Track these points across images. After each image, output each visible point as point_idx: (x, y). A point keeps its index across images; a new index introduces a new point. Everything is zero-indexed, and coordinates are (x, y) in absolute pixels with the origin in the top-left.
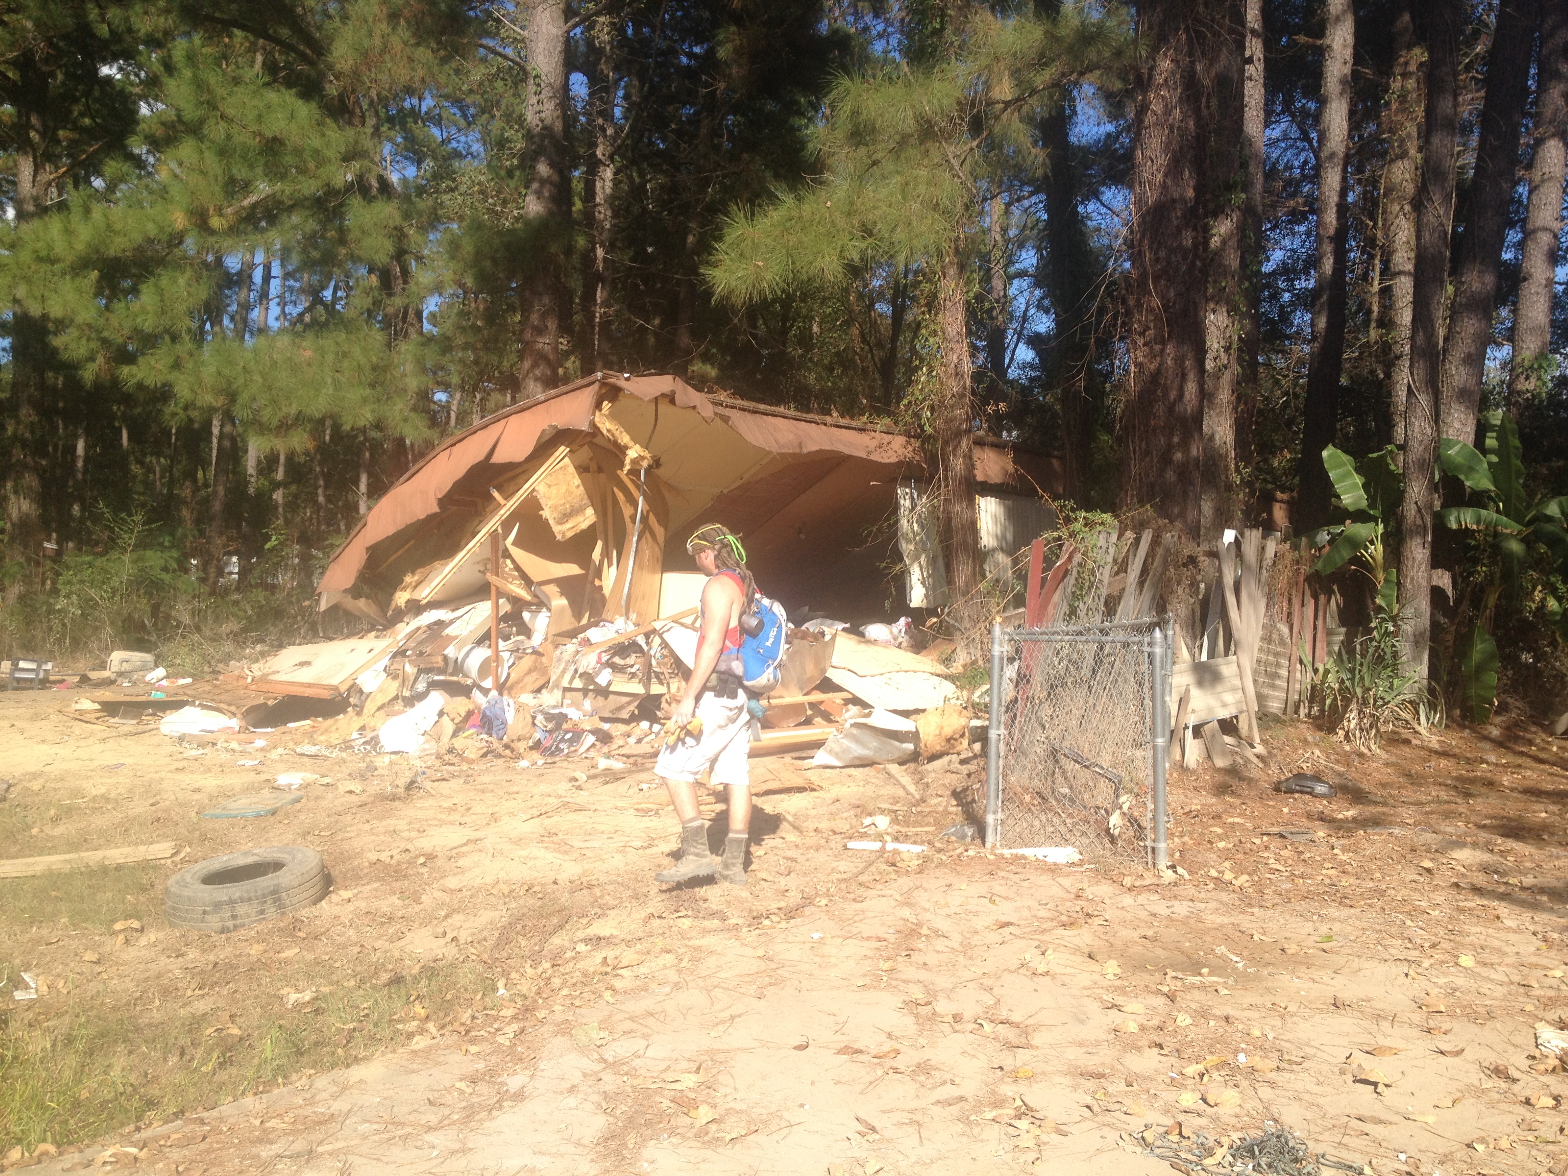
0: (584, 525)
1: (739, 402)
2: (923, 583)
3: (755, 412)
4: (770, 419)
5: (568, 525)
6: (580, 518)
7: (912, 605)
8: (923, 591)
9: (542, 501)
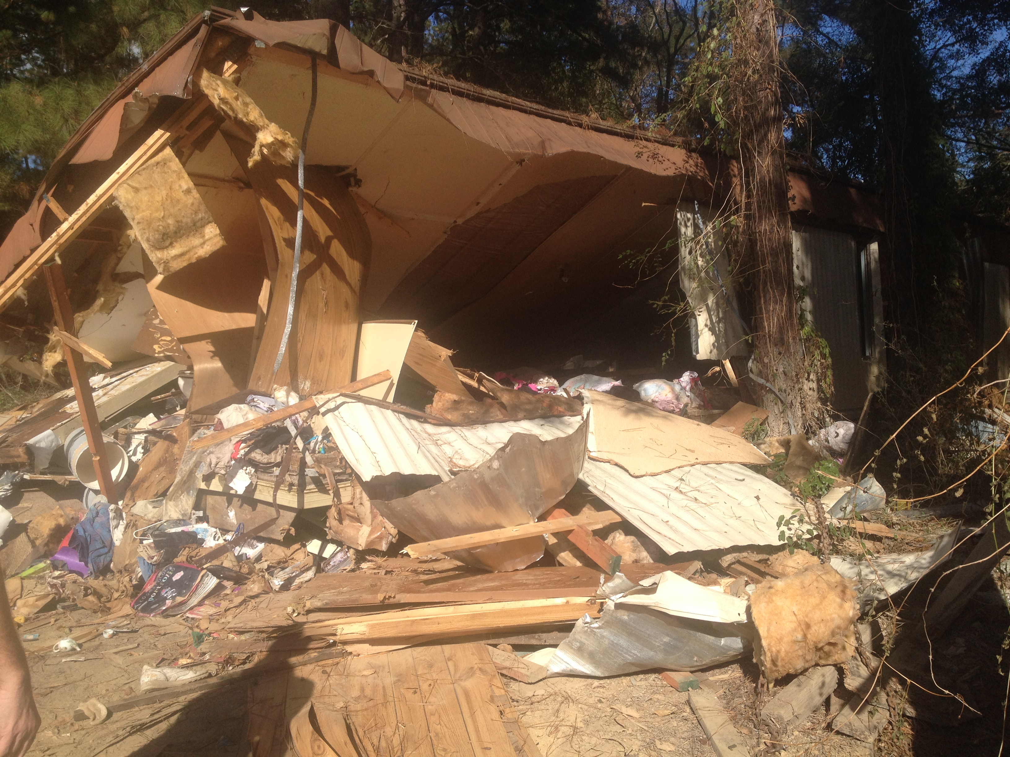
0: (204, 251)
1: (452, 82)
2: (712, 330)
3: (478, 99)
4: (501, 111)
5: (174, 251)
6: (196, 241)
7: (699, 357)
8: (712, 339)
9: (127, 214)
